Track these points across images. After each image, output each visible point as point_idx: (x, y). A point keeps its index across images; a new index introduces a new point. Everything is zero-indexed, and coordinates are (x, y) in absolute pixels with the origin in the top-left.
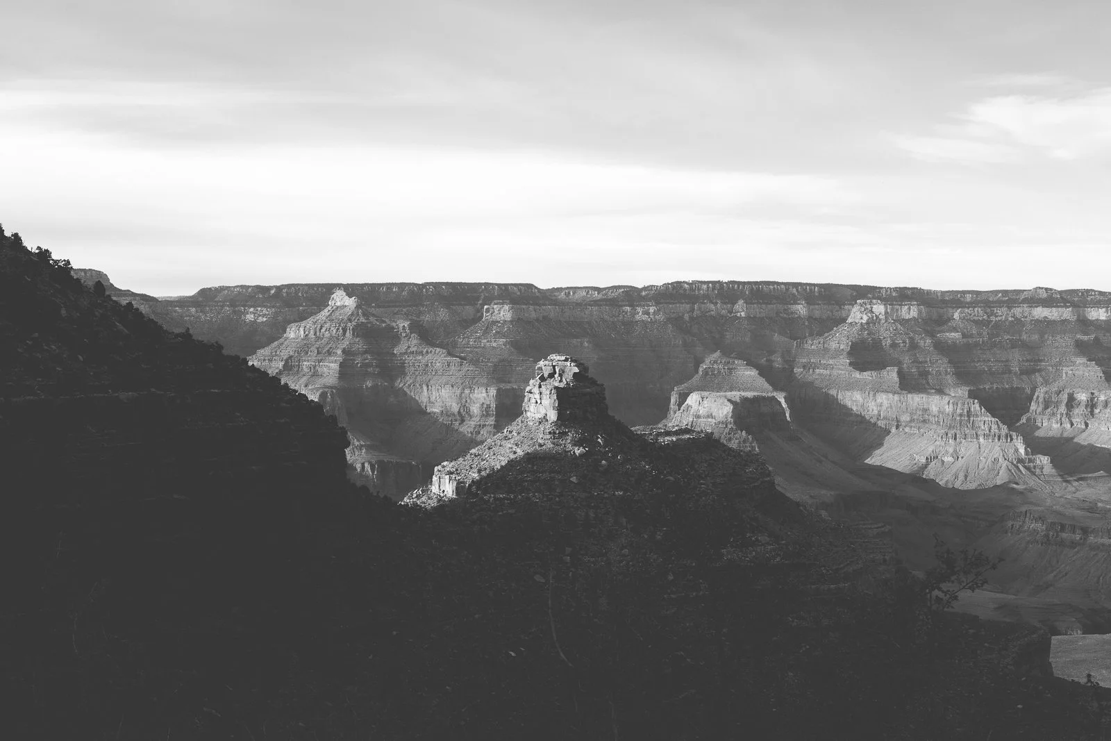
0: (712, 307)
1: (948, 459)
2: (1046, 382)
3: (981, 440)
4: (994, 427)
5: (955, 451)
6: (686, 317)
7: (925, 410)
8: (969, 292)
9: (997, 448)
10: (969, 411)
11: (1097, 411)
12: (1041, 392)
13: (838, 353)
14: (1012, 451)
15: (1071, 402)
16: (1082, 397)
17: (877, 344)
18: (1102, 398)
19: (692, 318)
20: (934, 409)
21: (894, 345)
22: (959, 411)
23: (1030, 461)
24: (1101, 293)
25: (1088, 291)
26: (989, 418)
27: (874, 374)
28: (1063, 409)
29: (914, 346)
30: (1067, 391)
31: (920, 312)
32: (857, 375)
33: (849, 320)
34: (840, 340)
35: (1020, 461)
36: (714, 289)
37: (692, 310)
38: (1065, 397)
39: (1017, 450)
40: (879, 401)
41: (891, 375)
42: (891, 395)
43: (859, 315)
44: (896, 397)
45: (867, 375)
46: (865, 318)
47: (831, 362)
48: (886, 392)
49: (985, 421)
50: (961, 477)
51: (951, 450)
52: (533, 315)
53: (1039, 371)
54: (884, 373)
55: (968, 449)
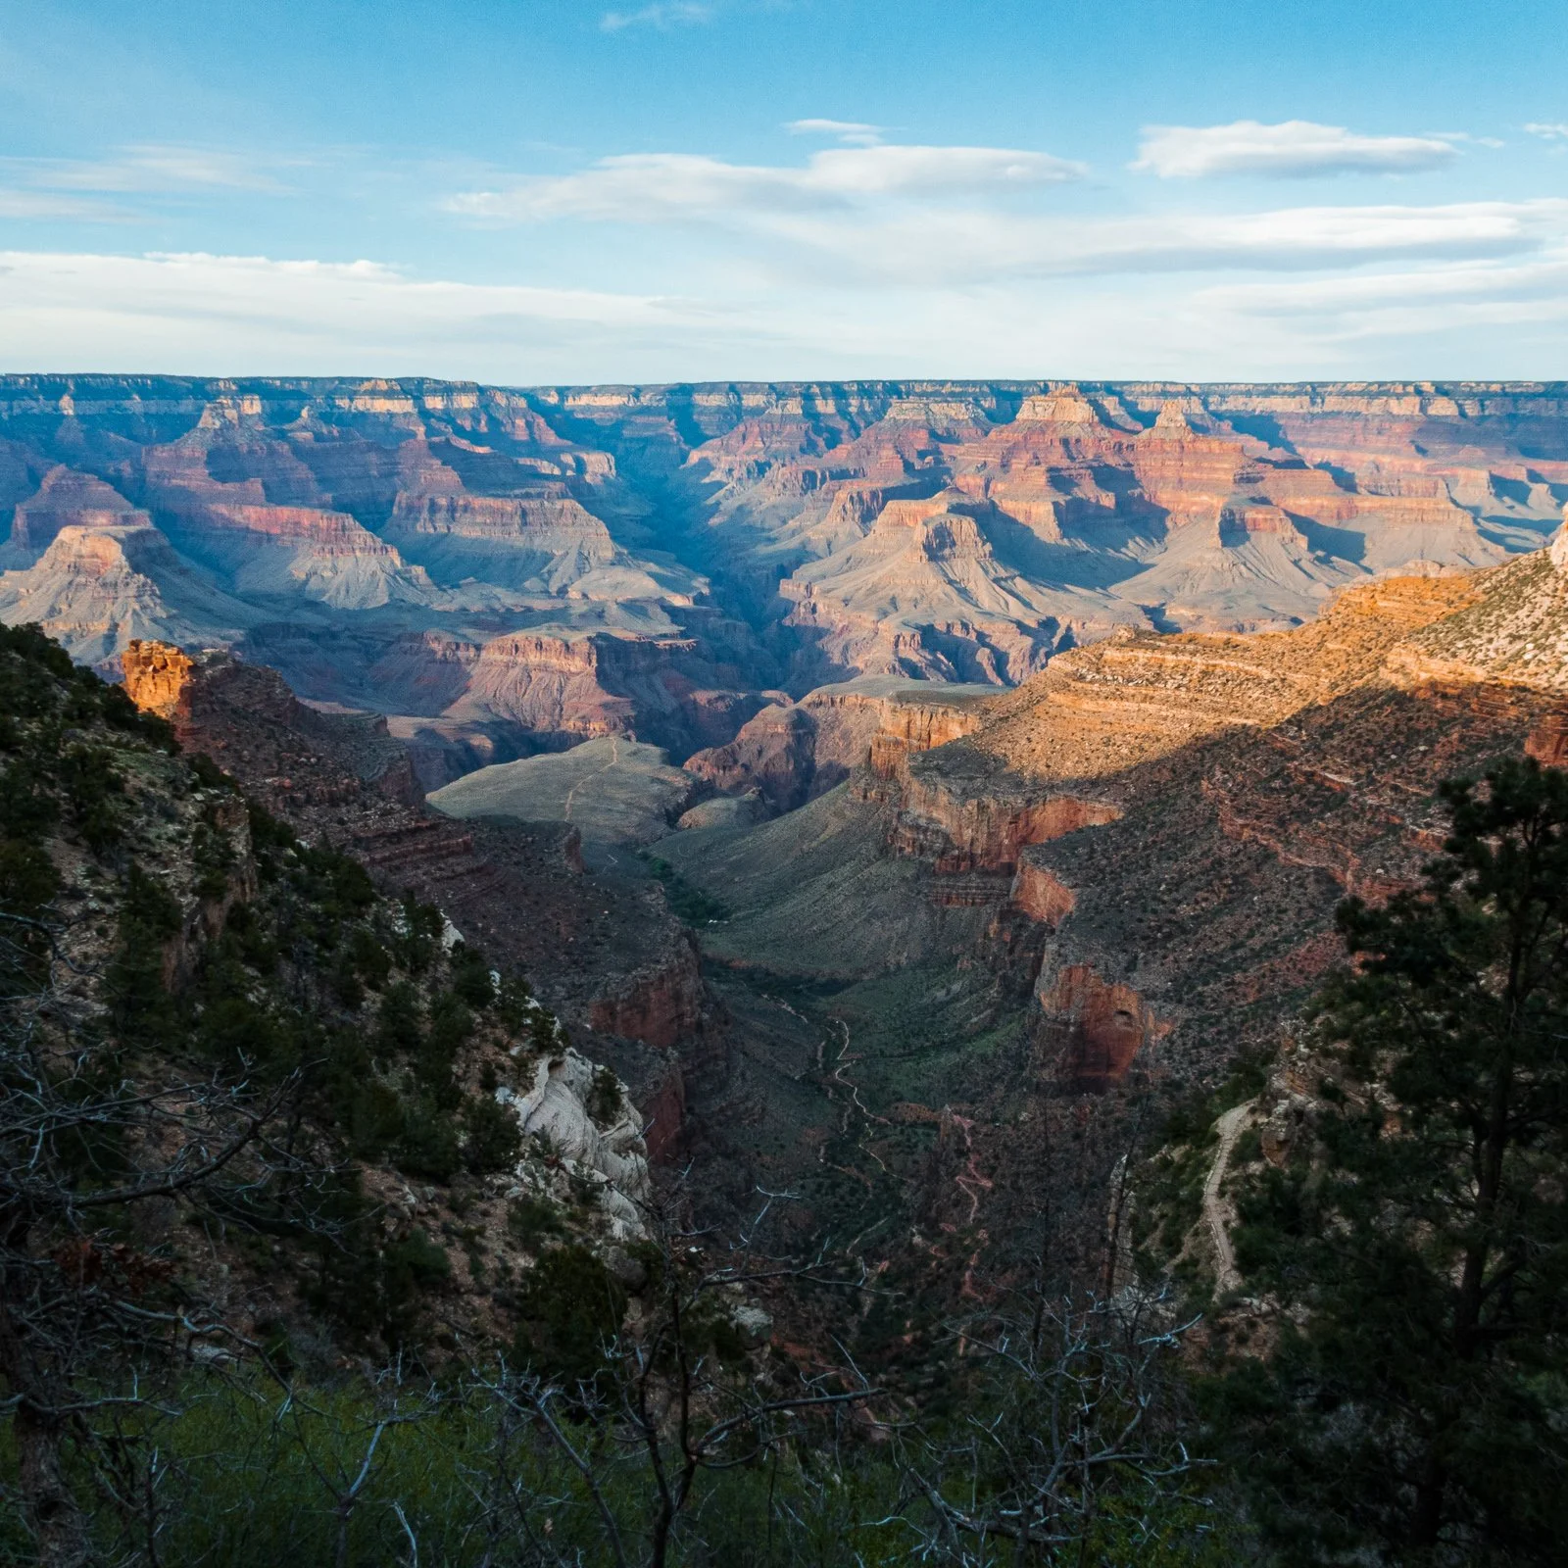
0: (33, 403)
1: (327, 574)
2: (406, 487)
3: (358, 553)
4: (369, 541)
5: (334, 567)
6: (5, 416)
7: (297, 524)
8: (305, 379)
9: (374, 561)
10: (344, 527)
11: (458, 515)
12: (402, 497)
13: (192, 462)
14: (388, 563)
15: (434, 508)
16: (443, 502)
17: (234, 451)
18: (461, 502)
19: (10, 416)
20: (306, 522)
21: (251, 452)
22: (333, 526)
23: (406, 571)
24: (436, 381)
25: (423, 379)
26: (364, 532)
27: (238, 485)
28: (425, 514)
29: (272, 452)
30: (428, 496)
31: (263, 407)
32: (219, 487)
33: (200, 425)
34: (193, 445)
35: (397, 572)
36: (33, 383)
37: (11, 408)
38: (426, 502)
39: (392, 563)
40: (246, 513)
41: (256, 486)
42: (258, 509)
43: (210, 420)
44: (265, 510)
45: (230, 487)
46: (218, 424)
47: (187, 472)
48: (251, 504)
49: (361, 535)
50: (343, 592)
51: (329, 565)
53: (398, 474)
54: (247, 484)
55: (345, 563)
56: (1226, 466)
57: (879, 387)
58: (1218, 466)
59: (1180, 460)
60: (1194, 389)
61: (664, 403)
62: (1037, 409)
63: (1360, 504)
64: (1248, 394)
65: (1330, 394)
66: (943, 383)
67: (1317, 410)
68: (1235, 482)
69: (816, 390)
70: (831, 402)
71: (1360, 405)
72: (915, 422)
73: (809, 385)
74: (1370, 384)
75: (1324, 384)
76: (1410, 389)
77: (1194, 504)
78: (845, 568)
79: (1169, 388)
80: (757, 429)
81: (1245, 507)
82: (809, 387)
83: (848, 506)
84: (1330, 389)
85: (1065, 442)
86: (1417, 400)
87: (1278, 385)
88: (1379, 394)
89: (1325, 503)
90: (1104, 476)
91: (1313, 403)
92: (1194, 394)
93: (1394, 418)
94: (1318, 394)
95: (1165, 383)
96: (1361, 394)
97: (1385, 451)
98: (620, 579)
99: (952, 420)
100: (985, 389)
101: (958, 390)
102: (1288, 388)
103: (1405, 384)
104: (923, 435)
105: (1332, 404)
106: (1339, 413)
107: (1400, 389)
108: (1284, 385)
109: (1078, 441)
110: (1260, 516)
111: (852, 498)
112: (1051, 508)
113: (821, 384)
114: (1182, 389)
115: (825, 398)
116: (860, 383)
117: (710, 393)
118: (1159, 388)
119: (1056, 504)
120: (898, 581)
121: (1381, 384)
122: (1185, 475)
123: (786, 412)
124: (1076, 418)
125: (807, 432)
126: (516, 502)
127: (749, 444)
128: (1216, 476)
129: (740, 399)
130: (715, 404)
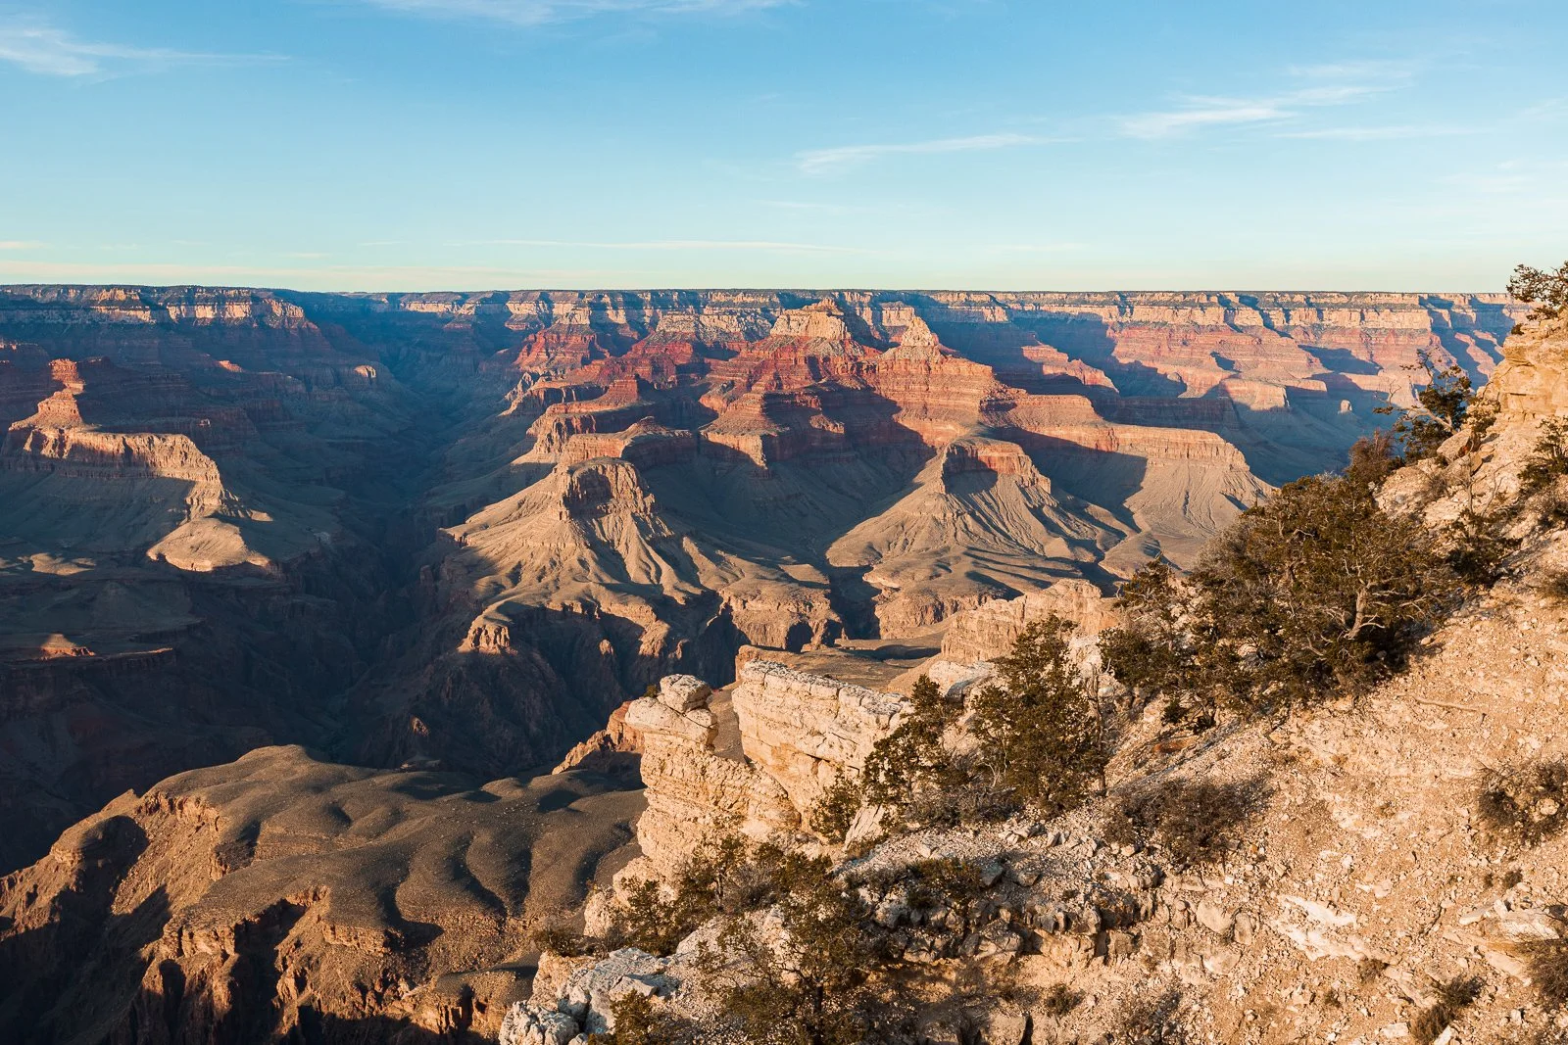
56: (975, 391)
57: (675, 297)
58: (965, 390)
59: (926, 384)
60: (999, 298)
61: (473, 311)
62: (793, 324)
63: (1121, 436)
64: (1062, 303)
65: (1138, 304)
66: (735, 292)
67: (1125, 319)
68: (981, 410)
69: (607, 299)
70: (622, 313)
71: (1166, 315)
72: (682, 335)
73: (600, 294)
74: (1177, 294)
75: (1134, 294)
76: (1214, 299)
77: (939, 433)
78: (515, 514)
79: (973, 297)
80: (543, 340)
81: (978, 445)
82: (601, 297)
83: (555, 435)
84: (1138, 298)
85: (812, 361)
86: (1222, 310)
87: (1089, 294)
88: (1185, 304)
89: (1083, 434)
90: (834, 400)
91: (1122, 313)
92: (999, 304)
93: (1199, 329)
94: (1126, 303)
95: (968, 293)
96: (1167, 304)
97: (1188, 363)
98: (206, 536)
99: (723, 333)
100: (776, 299)
101: (750, 300)
102: (1099, 298)
103: (1209, 294)
104: (688, 349)
105: (1140, 313)
106: (1147, 322)
107: (1204, 300)
108: (1095, 293)
109: (827, 359)
110: (996, 455)
111: (559, 426)
112: (760, 442)
113: (612, 294)
114: (986, 298)
115: (615, 308)
116: (652, 292)
117: (522, 301)
118: (963, 297)
119: (765, 439)
120: (530, 543)
121: (1185, 294)
122: (930, 401)
123: (574, 322)
124: (829, 335)
125: (591, 343)
126: (120, 437)
127: (533, 355)
128: (962, 402)
129: (551, 308)
130: (525, 312)
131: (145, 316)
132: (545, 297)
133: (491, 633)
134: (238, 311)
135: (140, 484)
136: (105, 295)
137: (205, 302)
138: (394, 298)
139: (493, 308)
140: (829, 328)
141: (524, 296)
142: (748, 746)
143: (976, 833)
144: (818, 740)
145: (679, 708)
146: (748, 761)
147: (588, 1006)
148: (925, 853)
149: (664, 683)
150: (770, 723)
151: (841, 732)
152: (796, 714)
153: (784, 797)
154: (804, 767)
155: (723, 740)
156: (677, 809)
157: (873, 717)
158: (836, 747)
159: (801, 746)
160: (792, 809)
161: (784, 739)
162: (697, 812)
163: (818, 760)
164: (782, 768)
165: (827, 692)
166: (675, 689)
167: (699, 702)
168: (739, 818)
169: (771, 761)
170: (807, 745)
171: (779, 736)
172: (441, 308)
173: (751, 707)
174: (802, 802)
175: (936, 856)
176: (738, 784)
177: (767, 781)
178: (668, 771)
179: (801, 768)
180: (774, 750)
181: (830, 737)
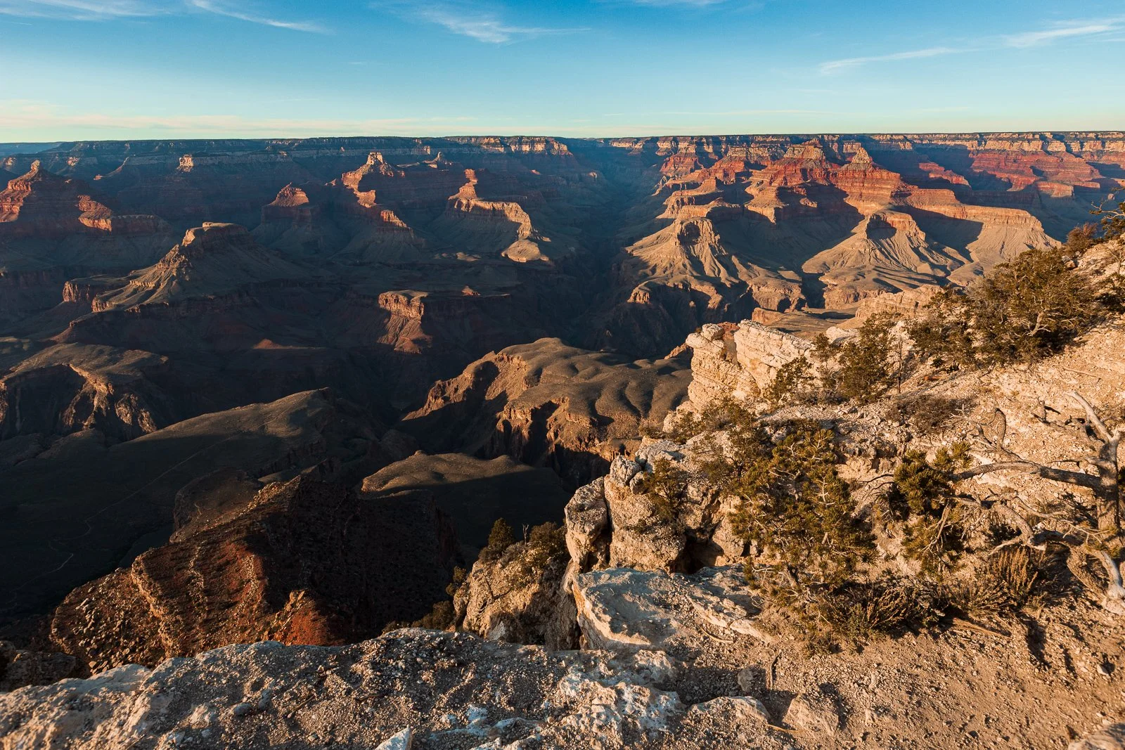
1: (379, 242)
3: (396, 232)
4: (400, 225)
6: (315, 157)
9: (402, 236)
10: (389, 217)
11: (470, 209)
12: (449, 199)
14: (408, 237)
19: (317, 158)
23: (416, 241)
24: (529, 137)
26: (398, 221)
27: (366, 194)
32: (359, 194)
33: (366, 163)
37: (318, 153)
41: (373, 194)
43: (370, 161)
45: (362, 194)
46: (373, 162)
47: (353, 186)
49: (396, 222)
52: (211, 162)
54: (370, 193)
55: (388, 237)
56: (889, 187)
58: (884, 186)
59: (863, 183)
60: (909, 137)
61: (641, 147)
62: (796, 152)
63: (969, 211)
64: (945, 139)
65: (990, 139)
66: (768, 136)
67: (981, 148)
68: (892, 196)
69: (704, 140)
70: (711, 147)
71: (1006, 145)
72: (740, 158)
73: (701, 137)
74: (1014, 133)
75: (988, 134)
76: (1037, 136)
77: (867, 208)
78: (655, 242)
80: (673, 160)
81: (888, 214)
83: (676, 206)
84: (991, 136)
85: (804, 171)
86: (1041, 142)
87: (961, 134)
88: (1018, 139)
89: (947, 210)
90: (813, 190)
91: (980, 144)
92: (908, 140)
93: (1024, 153)
94: (983, 139)
95: (892, 135)
96: (1007, 139)
97: (1015, 172)
99: (760, 156)
100: (788, 139)
102: (967, 137)
103: (1034, 134)
104: (742, 165)
105: (991, 145)
106: (994, 150)
107: (1031, 137)
108: (965, 134)
109: (811, 170)
110: (897, 220)
111: (678, 201)
112: (773, 211)
113: (707, 137)
114: (901, 137)
115: (708, 145)
116: (726, 136)
117: (664, 142)
118: (889, 137)
119: (776, 209)
120: (661, 256)
121: (1019, 134)
122: (864, 191)
123: (688, 151)
124: (814, 157)
125: (695, 162)
126: (491, 203)
127: (668, 167)
128: (881, 192)
129: (677, 145)
130: (665, 147)
131: (502, 150)
132: (676, 140)
133: (642, 295)
134: (540, 147)
135: (499, 224)
136: (486, 140)
137: (526, 143)
138: (606, 140)
139: (650, 145)
140: (815, 153)
141: (665, 139)
142: (740, 357)
143: (824, 409)
144: (771, 358)
145: (710, 339)
146: (739, 364)
147: (646, 461)
148: (799, 415)
149: (704, 327)
150: (749, 348)
151: (782, 356)
152: (762, 345)
153: (753, 382)
154: (763, 369)
155: (728, 354)
156: (705, 382)
157: (797, 350)
158: (779, 362)
159: (762, 360)
160: (757, 387)
161: (756, 356)
162: (714, 384)
163: (771, 367)
164: (754, 369)
165: (777, 337)
166: (708, 330)
167: (719, 336)
168: (731, 389)
169: (749, 365)
170: (766, 360)
171: (753, 355)
172: (627, 145)
173: (743, 342)
174: (761, 385)
175: (802, 417)
176: (733, 374)
177: (748, 374)
178: (703, 365)
179: (763, 370)
180: (751, 361)
181: (777, 357)
